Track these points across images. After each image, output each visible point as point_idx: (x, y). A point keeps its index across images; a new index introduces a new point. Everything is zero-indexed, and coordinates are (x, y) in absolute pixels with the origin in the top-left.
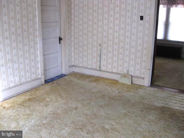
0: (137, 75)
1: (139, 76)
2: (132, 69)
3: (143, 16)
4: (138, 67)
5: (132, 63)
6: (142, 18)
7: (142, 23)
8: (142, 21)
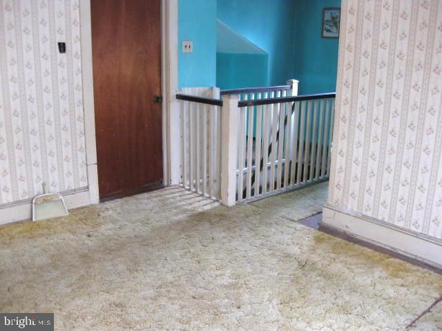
0: (69, 187)
1: (73, 188)
2: (53, 177)
3: (64, 44)
4: (68, 167)
5: (53, 161)
6: (62, 47)
7: (65, 61)
8: (63, 55)
